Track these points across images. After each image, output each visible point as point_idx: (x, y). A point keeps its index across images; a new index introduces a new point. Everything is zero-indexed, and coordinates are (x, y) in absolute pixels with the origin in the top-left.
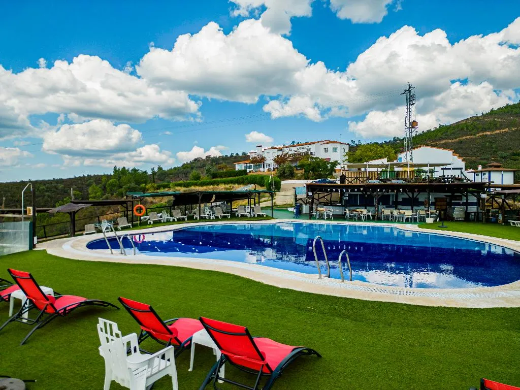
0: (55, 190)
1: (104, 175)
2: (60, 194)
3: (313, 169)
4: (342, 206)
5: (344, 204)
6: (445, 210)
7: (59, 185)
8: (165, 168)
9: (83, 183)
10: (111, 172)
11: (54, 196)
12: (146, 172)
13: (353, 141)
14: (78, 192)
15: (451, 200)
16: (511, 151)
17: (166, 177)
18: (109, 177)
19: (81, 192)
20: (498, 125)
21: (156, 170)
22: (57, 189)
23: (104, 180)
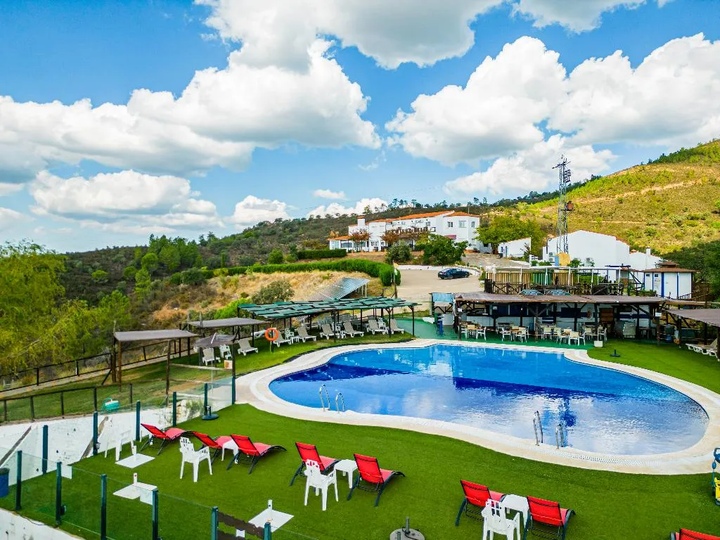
0: (71, 268)
1: (137, 247)
2: (78, 274)
3: (436, 252)
4: (489, 316)
5: (491, 313)
6: (613, 323)
7: (76, 261)
8: (220, 236)
9: (109, 258)
10: (146, 243)
11: (69, 277)
12: (194, 242)
13: (476, 199)
14: (103, 272)
15: (619, 311)
16: (687, 214)
17: (221, 249)
18: (144, 249)
19: (105, 271)
20: (671, 178)
21: (206, 239)
22: (73, 267)
23: (137, 253)
